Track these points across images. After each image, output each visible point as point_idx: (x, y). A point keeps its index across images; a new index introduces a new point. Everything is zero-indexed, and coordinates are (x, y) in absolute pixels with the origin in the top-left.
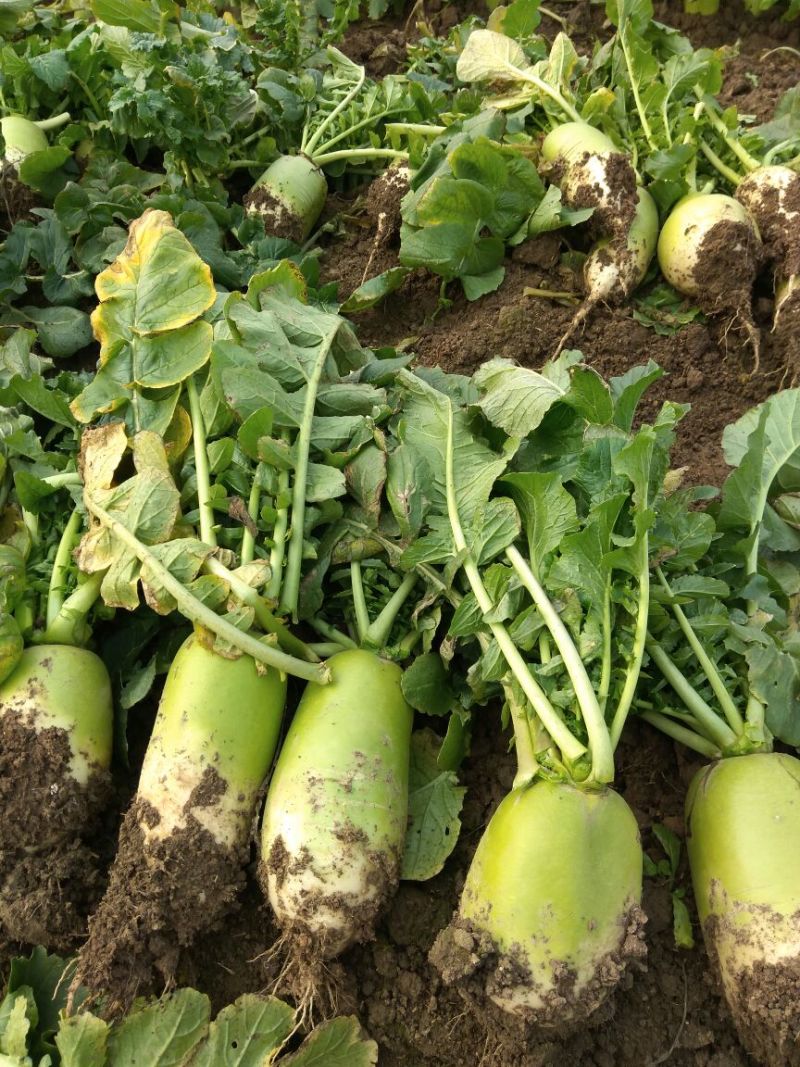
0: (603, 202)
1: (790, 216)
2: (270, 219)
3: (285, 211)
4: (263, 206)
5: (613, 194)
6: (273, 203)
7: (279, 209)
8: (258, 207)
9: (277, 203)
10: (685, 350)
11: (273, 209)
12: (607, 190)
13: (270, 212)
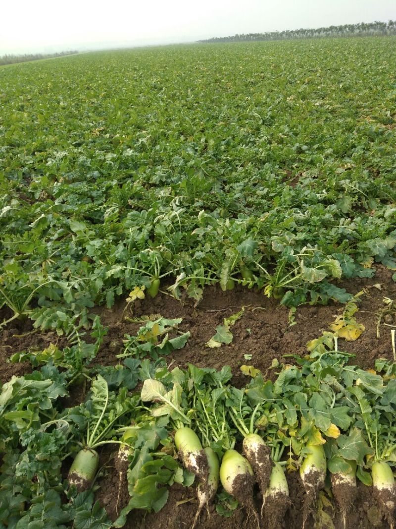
0: (197, 471)
1: (260, 465)
2: (79, 485)
3: (84, 481)
4: (76, 481)
5: (200, 468)
6: (79, 479)
7: (82, 481)
8: (74, 481)
9: (81, 478)
10: (236, 522)
11: (79, 481)
12: (198, 468)
13: (79, 483)
